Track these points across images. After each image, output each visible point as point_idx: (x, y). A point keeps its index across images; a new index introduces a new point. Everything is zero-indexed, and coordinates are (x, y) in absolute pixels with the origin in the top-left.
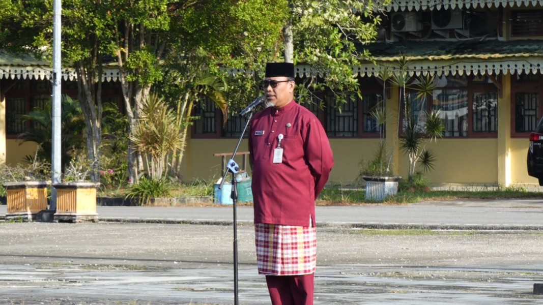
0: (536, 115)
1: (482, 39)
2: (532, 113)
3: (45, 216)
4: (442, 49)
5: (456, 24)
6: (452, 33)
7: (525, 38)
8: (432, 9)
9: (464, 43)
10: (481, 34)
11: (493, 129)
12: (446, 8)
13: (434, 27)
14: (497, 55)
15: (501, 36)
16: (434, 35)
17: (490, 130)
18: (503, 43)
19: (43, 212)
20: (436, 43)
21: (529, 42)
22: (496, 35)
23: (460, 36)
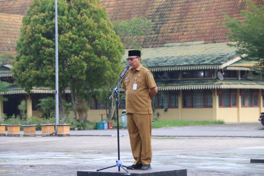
0: (190, 102)
1: (173, 79)
2: (189, 101)
3: (54, 134)
4: (162, 82)
5: (165, 75)
6: (164, 78)
7: (186, 79)
8: (159, 71)
9: (168, 81)
10: (173, 78)
11: (177, 105)
12: (163, 70)
13: (159, 76)
14: (179, 84)
15: (179, 78)
16: (159, 78)
17: (176, 106)
18: (180, 81)
19: (53, 133)
20: (159, 81)
21: (188, 80)
22: (177, 78)
23: (167, 79)
